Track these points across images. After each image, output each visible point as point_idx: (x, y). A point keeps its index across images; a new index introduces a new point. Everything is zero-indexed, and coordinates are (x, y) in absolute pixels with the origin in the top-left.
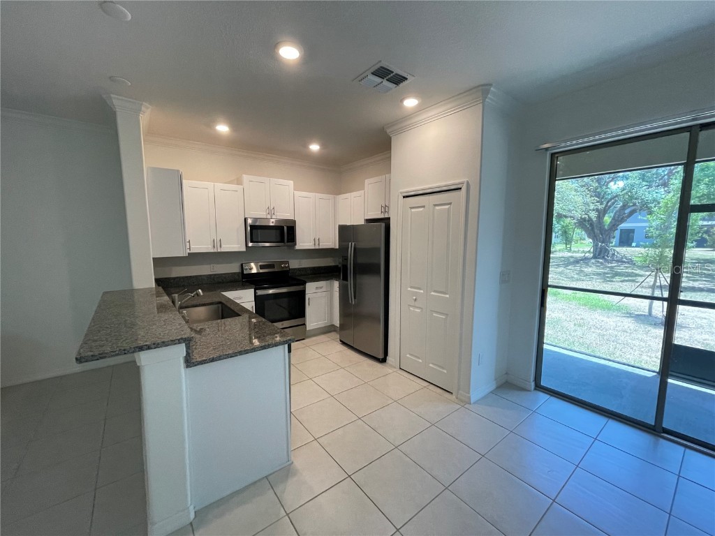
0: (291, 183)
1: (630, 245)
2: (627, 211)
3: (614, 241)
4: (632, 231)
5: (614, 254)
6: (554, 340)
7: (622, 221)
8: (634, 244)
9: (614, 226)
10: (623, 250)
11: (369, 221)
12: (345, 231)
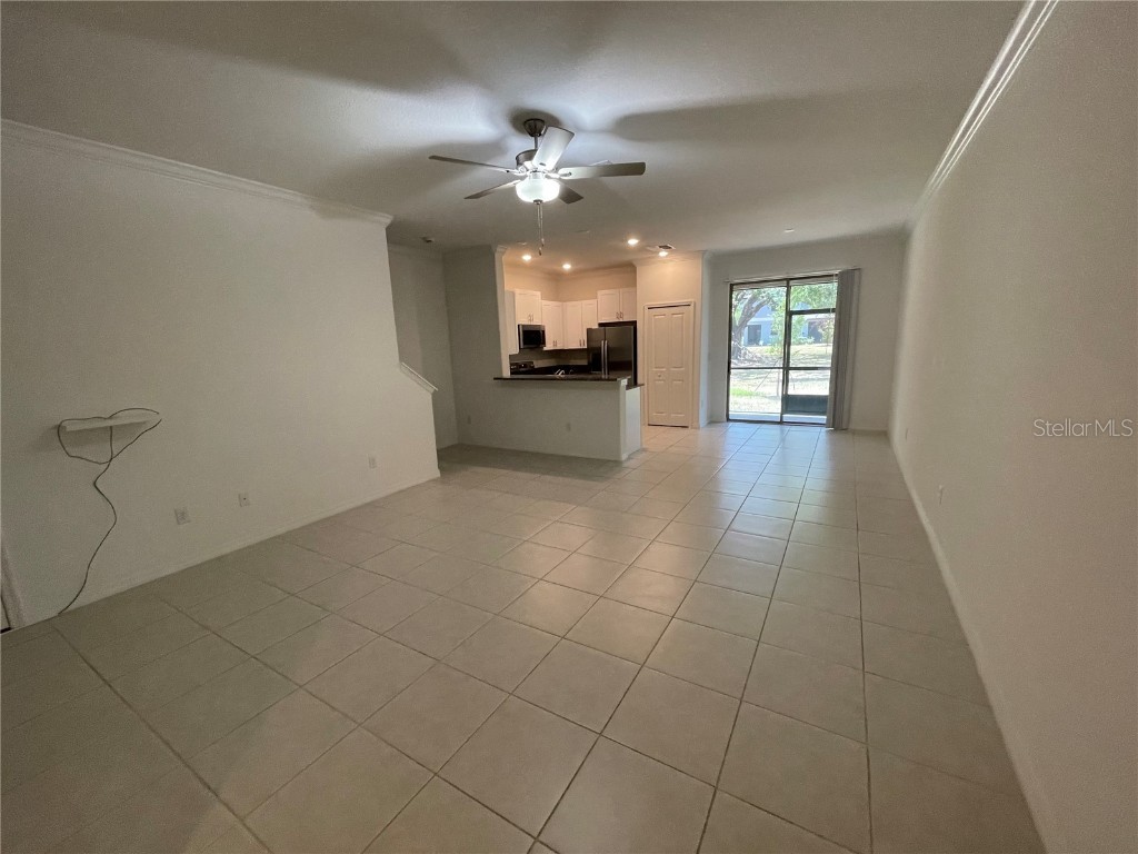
0: (539, 293)
1: (758, 344)
2: (754, 305)
3: (744, 339)
4: (758, 327)
5: (745, 354)
6: (732, 407)
7: (751, 316)
8: (761, 343)
9: (744, 322)
10: (752, 349)
11: (601, 325)
12: (589, 331)
